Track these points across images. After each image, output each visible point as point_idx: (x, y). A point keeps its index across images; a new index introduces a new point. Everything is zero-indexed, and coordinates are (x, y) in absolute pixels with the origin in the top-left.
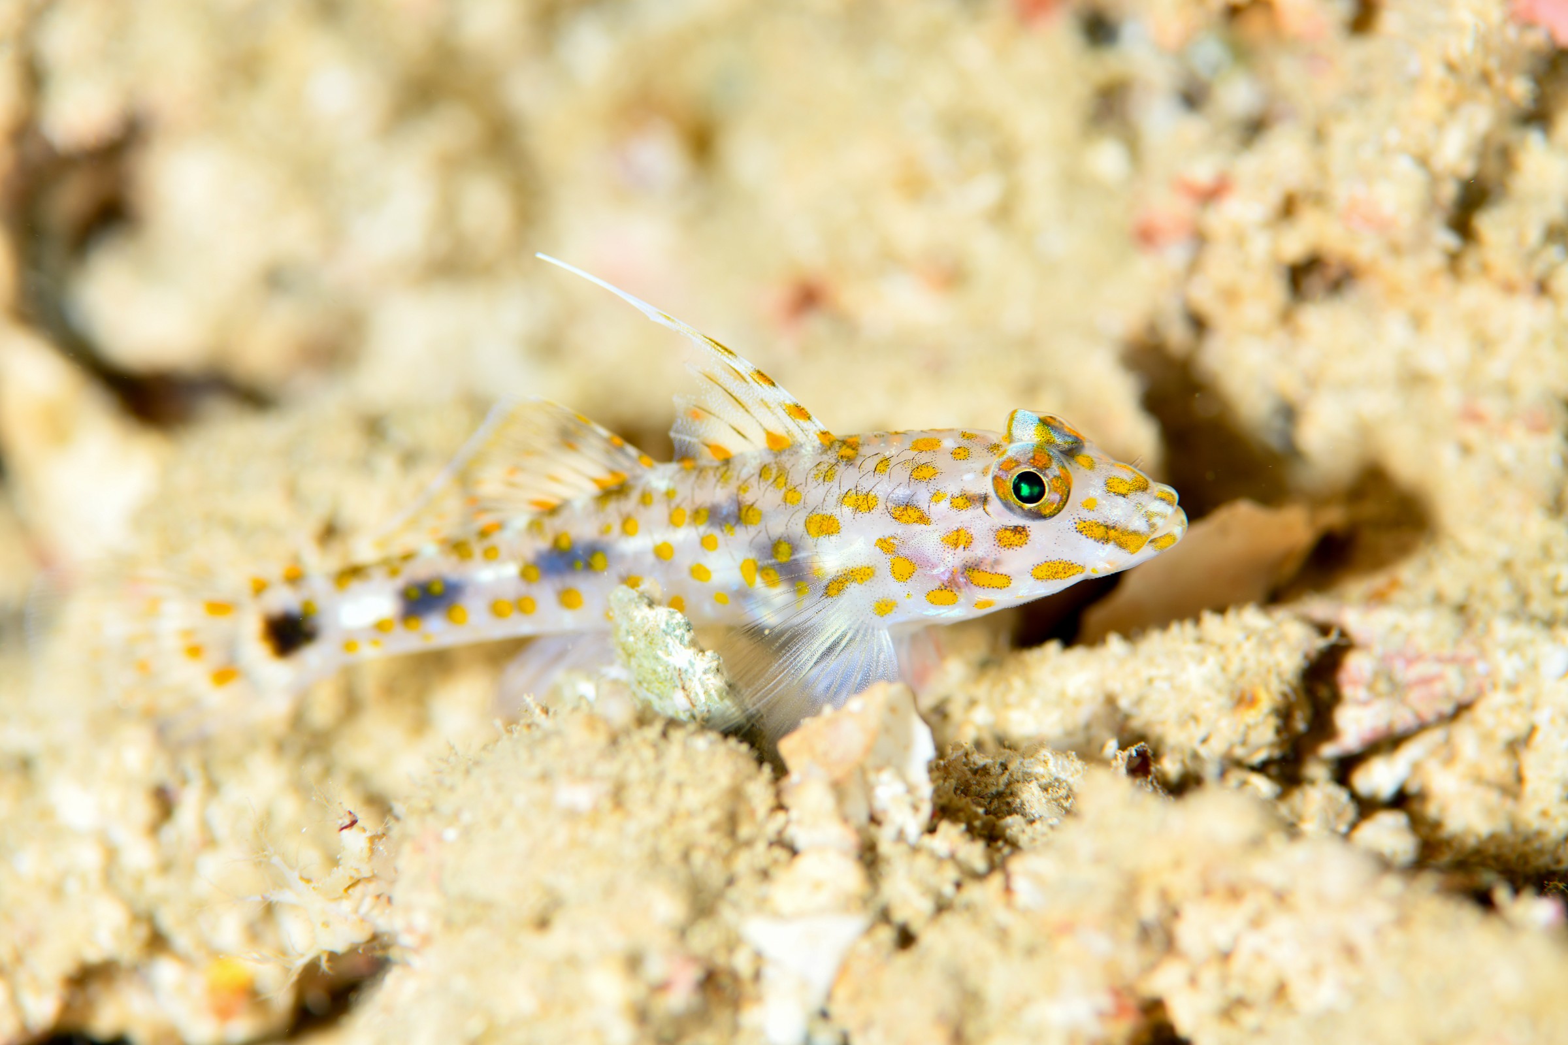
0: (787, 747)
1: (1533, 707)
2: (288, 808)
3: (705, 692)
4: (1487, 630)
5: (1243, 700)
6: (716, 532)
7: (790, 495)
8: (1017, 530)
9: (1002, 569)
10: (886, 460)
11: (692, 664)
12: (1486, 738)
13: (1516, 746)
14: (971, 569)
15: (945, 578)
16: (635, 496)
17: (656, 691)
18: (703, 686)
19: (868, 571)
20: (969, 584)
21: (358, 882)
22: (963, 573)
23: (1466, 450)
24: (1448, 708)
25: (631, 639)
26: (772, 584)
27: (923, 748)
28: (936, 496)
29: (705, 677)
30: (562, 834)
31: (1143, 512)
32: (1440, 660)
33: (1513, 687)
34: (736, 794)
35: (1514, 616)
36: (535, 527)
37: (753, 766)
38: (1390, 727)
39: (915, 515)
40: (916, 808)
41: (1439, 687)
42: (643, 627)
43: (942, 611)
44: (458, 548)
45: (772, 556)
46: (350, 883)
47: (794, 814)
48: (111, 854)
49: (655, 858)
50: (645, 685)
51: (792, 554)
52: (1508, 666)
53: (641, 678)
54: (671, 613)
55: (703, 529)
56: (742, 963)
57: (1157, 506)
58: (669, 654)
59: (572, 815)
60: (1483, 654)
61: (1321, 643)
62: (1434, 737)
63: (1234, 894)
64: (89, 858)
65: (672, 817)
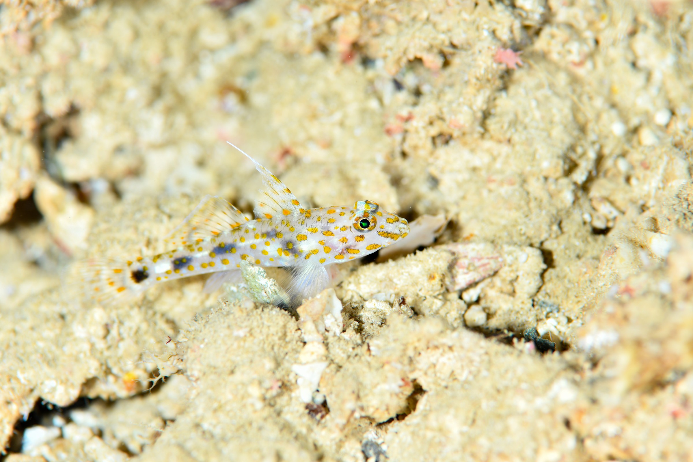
0: (299, 310)
1: (517, 270)
2: (144, 326)
3: (271, 292)
4: (501, 247)
5: (432, 277)
6: (269, 240)
7: (291, 229)
8: (361, 236)
9: (357, 248)
10: (319, 218)
11: (266, 283)
12: (503, 280)
13: (512, 282)
14: (348, 249)
15: (340, 251)
16: (243, 230)
17: (256, 291)
18: (271, 290)
19: (317, 251)
20: (348, 253)
21: (172, 356)
22: (345, 250)
23: (490, 191)
24: (492, 273)
25: (248, 276)
26: (287, 255)
27: (338, 306)
28: (336, 228)
29: (271, 287)
30: (236, 345)
31: (398, 228)
32: (488, 258)
33: (510, 266)
34: (285, 326)
35: (509, 244)
36: (213, 240)
37: (290, 317)
38: (474, 279)
39: (330, 234)
40: (338, 326)
41: (488, 267)
42: (251, 273)
43: (339, 261)
44: (190, 247)
45: (287, 247)
46: (170, 356)
47: (303, 331)
48: (92, 345)
49: (263, 350)
50: (253, 289)
51: (293, 246)
52: (509, 259)
53: (251, 287)
54: (259, 268)
55: (265, 239)
56: (292, 378)
57: (402, 225)
58: (260, 280)
59: (237, 338)
60: (501, 256)
61: (453, 257)
62: (488, 280)
63: (436, 347)
64: (86, 347)
65: (267, 336)
